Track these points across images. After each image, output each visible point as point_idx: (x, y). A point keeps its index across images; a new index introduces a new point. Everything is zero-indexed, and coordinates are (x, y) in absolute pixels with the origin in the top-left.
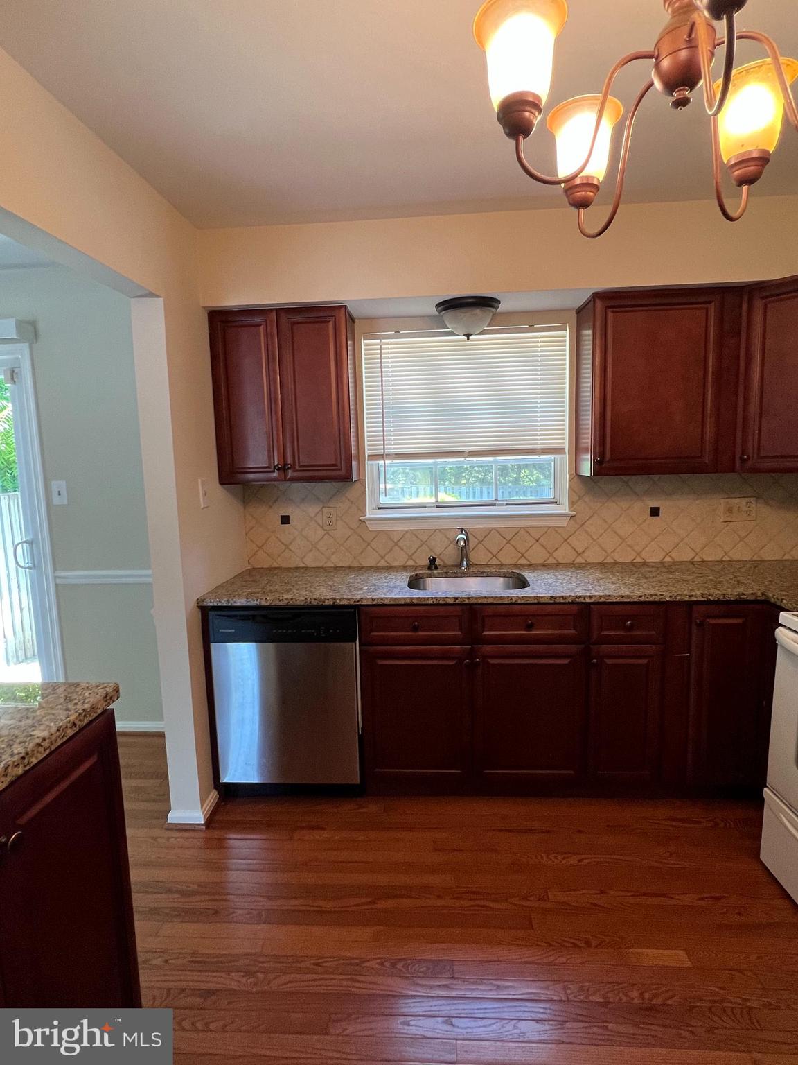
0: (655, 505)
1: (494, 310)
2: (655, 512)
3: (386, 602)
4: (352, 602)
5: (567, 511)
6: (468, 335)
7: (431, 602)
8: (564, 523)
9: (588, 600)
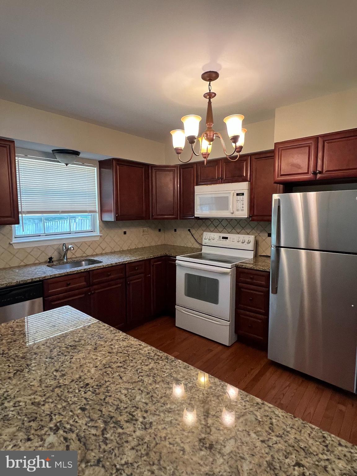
0: (125, 230)
1: (78, 156)
2: (125, 233)
3: (57, 276)
4: (41, 279)
5: (98, 234)
6: (67, 164)
7: (75, 272)
8: (98, 239)
9: (126, 262)
